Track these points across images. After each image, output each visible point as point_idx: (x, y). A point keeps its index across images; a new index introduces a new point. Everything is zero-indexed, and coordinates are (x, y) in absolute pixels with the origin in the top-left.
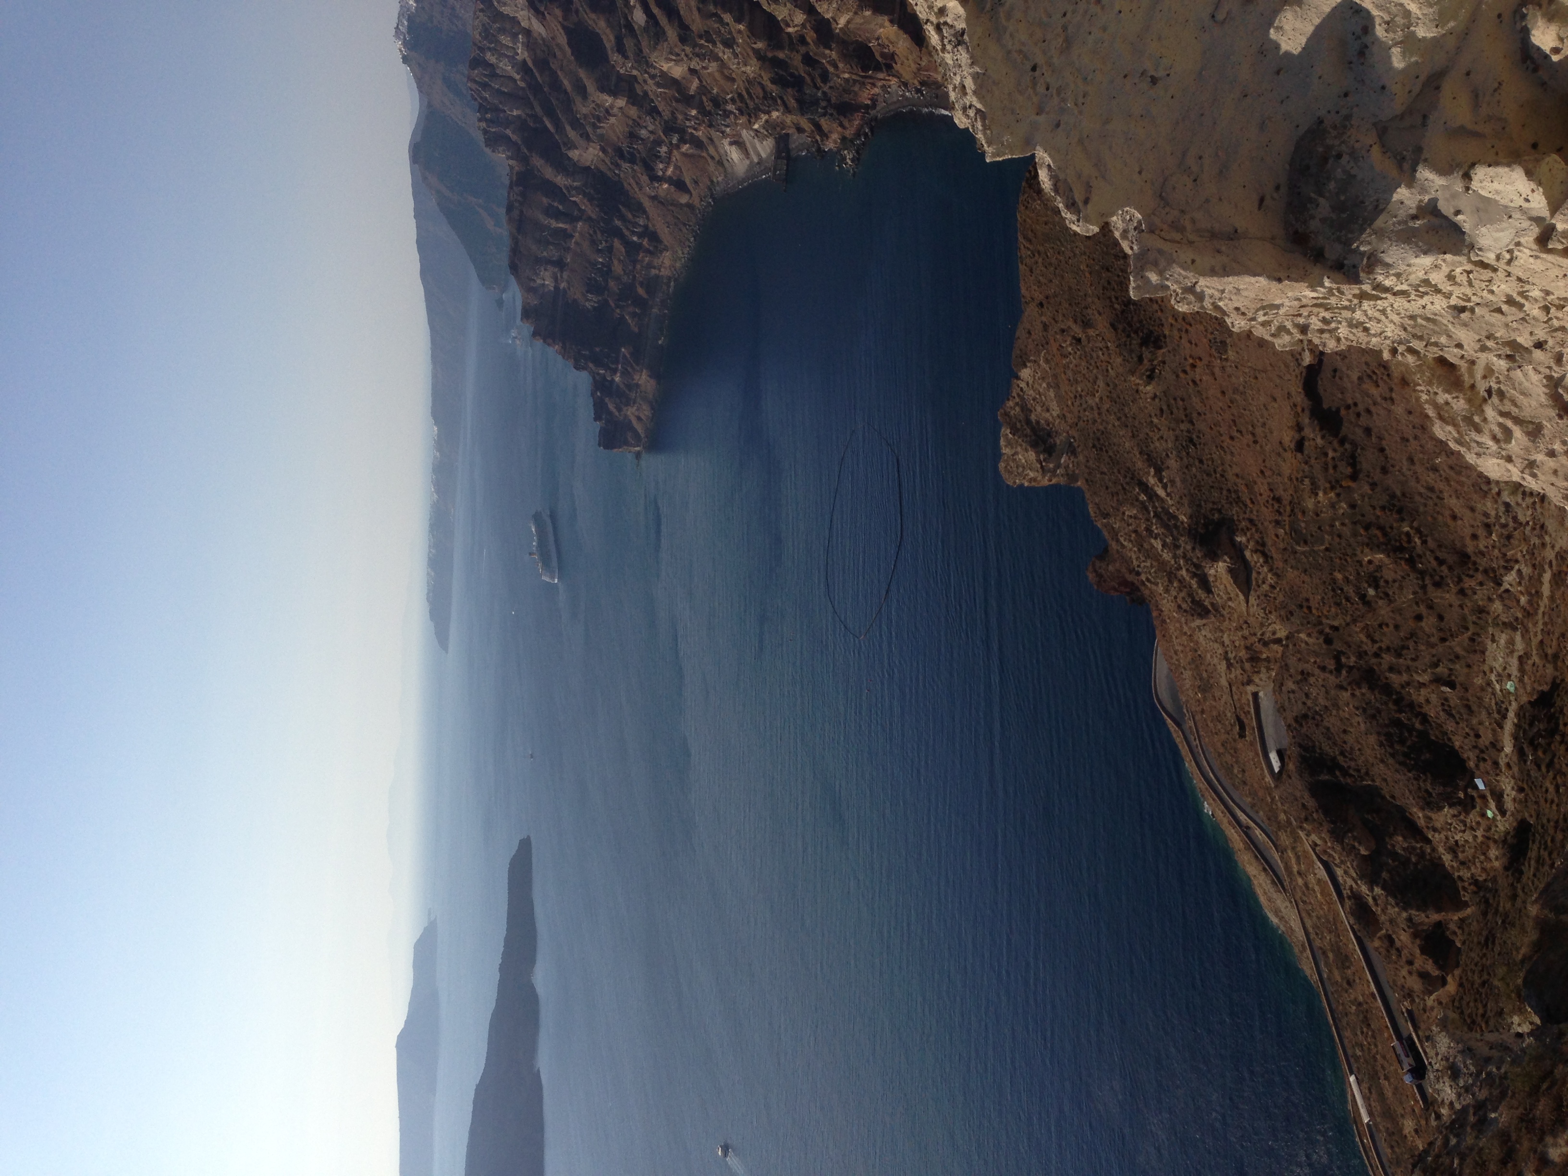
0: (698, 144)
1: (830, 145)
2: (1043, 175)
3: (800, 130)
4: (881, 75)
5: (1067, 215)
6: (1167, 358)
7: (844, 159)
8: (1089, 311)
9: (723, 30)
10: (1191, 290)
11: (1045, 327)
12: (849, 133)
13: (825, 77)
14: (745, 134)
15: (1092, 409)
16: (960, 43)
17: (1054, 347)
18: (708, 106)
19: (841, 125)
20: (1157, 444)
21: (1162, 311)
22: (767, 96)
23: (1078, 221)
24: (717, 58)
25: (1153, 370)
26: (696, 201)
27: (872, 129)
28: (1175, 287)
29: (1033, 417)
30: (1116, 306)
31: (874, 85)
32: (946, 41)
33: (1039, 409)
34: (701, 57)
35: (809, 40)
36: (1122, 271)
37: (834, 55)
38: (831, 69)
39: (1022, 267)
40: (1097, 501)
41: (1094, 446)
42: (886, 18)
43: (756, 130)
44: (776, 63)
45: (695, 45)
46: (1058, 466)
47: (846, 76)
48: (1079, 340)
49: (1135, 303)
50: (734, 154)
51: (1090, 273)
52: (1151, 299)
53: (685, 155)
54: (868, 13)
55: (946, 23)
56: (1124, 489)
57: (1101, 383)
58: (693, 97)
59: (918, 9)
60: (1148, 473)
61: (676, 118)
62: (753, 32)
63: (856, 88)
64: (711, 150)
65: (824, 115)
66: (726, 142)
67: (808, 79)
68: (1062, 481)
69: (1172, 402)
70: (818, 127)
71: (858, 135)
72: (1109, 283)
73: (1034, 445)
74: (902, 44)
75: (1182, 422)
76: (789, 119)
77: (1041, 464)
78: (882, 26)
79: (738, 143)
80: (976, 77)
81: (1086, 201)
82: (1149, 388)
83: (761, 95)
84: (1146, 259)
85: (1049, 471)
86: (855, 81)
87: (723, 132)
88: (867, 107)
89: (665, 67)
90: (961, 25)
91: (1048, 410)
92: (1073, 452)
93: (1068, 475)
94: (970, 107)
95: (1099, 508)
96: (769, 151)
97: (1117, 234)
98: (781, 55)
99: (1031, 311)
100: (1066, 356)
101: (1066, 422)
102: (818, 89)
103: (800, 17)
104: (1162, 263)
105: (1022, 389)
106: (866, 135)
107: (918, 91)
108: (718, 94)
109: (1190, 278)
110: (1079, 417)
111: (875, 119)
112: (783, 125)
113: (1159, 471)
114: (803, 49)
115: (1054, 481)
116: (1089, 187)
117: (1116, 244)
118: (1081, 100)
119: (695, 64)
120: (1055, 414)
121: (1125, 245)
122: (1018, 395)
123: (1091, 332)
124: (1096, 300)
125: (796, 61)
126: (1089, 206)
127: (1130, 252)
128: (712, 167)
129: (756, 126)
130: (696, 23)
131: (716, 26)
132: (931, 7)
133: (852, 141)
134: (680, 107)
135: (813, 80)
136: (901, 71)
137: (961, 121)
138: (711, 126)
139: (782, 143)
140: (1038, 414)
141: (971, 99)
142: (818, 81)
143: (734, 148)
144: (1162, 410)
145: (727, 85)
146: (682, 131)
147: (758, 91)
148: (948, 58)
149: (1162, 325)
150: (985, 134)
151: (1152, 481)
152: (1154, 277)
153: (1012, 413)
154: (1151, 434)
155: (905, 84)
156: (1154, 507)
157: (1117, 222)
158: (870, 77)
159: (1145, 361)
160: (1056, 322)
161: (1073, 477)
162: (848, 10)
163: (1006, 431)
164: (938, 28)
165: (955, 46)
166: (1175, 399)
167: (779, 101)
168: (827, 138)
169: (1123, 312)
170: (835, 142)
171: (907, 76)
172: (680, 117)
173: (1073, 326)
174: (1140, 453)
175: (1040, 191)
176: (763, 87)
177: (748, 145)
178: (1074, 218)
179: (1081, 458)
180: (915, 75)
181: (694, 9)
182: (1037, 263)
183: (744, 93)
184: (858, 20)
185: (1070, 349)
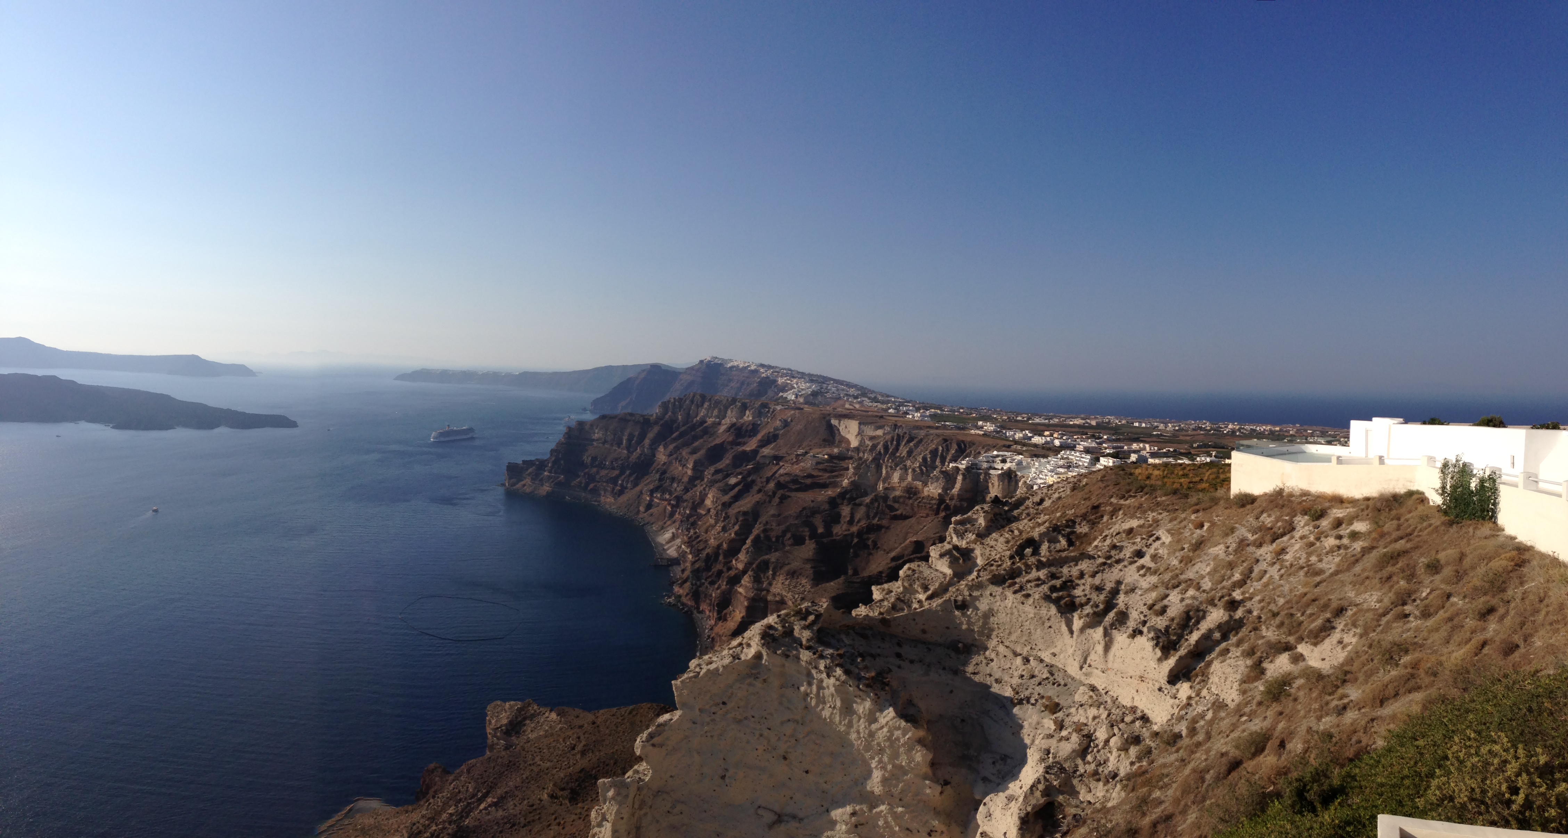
0: (672, 515)
1: (676, 589)
2: (667, 717)
3: (683, 571)
4: (715, 614)
5: (645, 735)
6: (563, 807)
7: (670, 597)
8: (591, 754)
9: (730, 524)
10: (604, 819)
11: (581, 727)
12: (684, 600)
13: (712, 583)
14: (678, 541)
15: (533, 760)
16: (734, 657)
17: (570, 733)
18: (692, 520)
19: (687, 594)
20: (512, 803)
21: (592, 800)
22: (699, 551)
23: (642, 742)
24: (716, 523)
25: (556, 798)
26: (641, 516)
27: (686, 612)
28: (605, 808)
29: (528, 722)
30: (594, 771)
31: (710, 611)
32: (734, 649)
33: (533, 725)
34: (717, 515)
35: (730, 572)
36: (614, 773)
37: (724, 587)
38: (716, 586)
39: (615, 709)
40: (478, 765)
41: (510, 762)
42: (744, 614)
43: (681, 547)
44: (717, 555)
45: (722, 511)
46: (498, 739)
47: (714, 595)
48: (573, 749)
49: (596, 783)
50: (668, 535)
51: (613, 753)
52: (598, 793)
53: (665, 508)
54: (746, 603)
55: (743, 648)
56: (485, 782)
57: (549, 764)
58: (696, 511)
59: (748, 632)
60: (494, 798)
61: (684, 502)
62: (732, 541)
63: (708, 601)
64: (669, 523)
65: (692, 584)
66: (674, 530)
67: (710, 574)
68: (489, 742)
69: (538, 812)
70: (685, 581)
71: (683, 604)
72: (607, 765)
73: (511, 723)
74: (732, 624)
75: (525, 819)
76: (688, 564)
77: (500, 727)
78: (740, 612)
79: (674, 538)
80: (717, 669)
81: (653, 745)
82: (546, 795)
83: (700, 548)
84: (622, 787)
85: (495, 733)
86: (711, 600)
87: (679, 528)
88: (698, 608)
89: (710, 496)
90: (743, 657)
91: (532, 731)
92: (507, 748)
93: (493, 745)
94: (701, 668)
95: (473, 766)
96: (671, 554)
97: (636, 767)
98: (721, 558)
99: (590, 717)
100: (564, 740)
101: (525, 743)
102: (706, 580)
103: (740, 566)
104: (619, 798)
105: (544, 714)
106: (683, 609)
107: (709, 636)
108: (698, 525)
109: (611, 817)
110: (528, 752)
111: (692, 613)
112: (685, 562)
113: (495, 804)
114: (725, 569)
115: (489, 736)
116: (661, 746)
117: (631, 767)
118: (709, 734)
119: (713, 512)
120: (530, 736)
121: (630, 773)
122: (540, 712)
123: (579, 756)
124: (597, 758)
125: (719, 567)
126: (651, 748)
127: (626, 776)
128: (661, 523)
129: (683, 546)
130: (733, 511)
131: (732, 522)
132: (750, 639)
133: (679, 601)
134: (690, 505)
135: (710, 576)
136: (718, 626)
137: (693, 663)
138: (682, 521)
139: (675, 562)
140: (530, 725)
141: (705, 668)
142: (710, 580)
143: (671, 535)
144: (533, 805)
145: (703, 529)
146: (677, 506)
147: (701, 546)
148: (725, 652)
149: (583, 802)
150: (687, 678)
151: (489, 800)
152: (611, 793)
153: (530, 708)
154: (518, 799)
155: (712, 629)
156: (474, 803)
157: (643, 766)
158: (714, 609)
159: (562, 793)
160: (584, 734)
161: (492, 748)
162: (746, 593)
163: (519, 704)
164: (740, 644)
165: (732, 655)
166: (540, 814)
167: (697, 558)
168: (680, 587)
169: (591, 775)
170: (678, 592)
171: (716, 629)
172: (685, 504)
173: (582, 745)
174: (506, 792)
175: (658, 715)
176: (703, 549)
177: (673, 543)
178: (644, 739)
179: (503, 753)
180: (717, 634)
181: (738, 510)
182: (618, 718)
183: (700, 539)
184: (742, 599)
185: (568, 743)
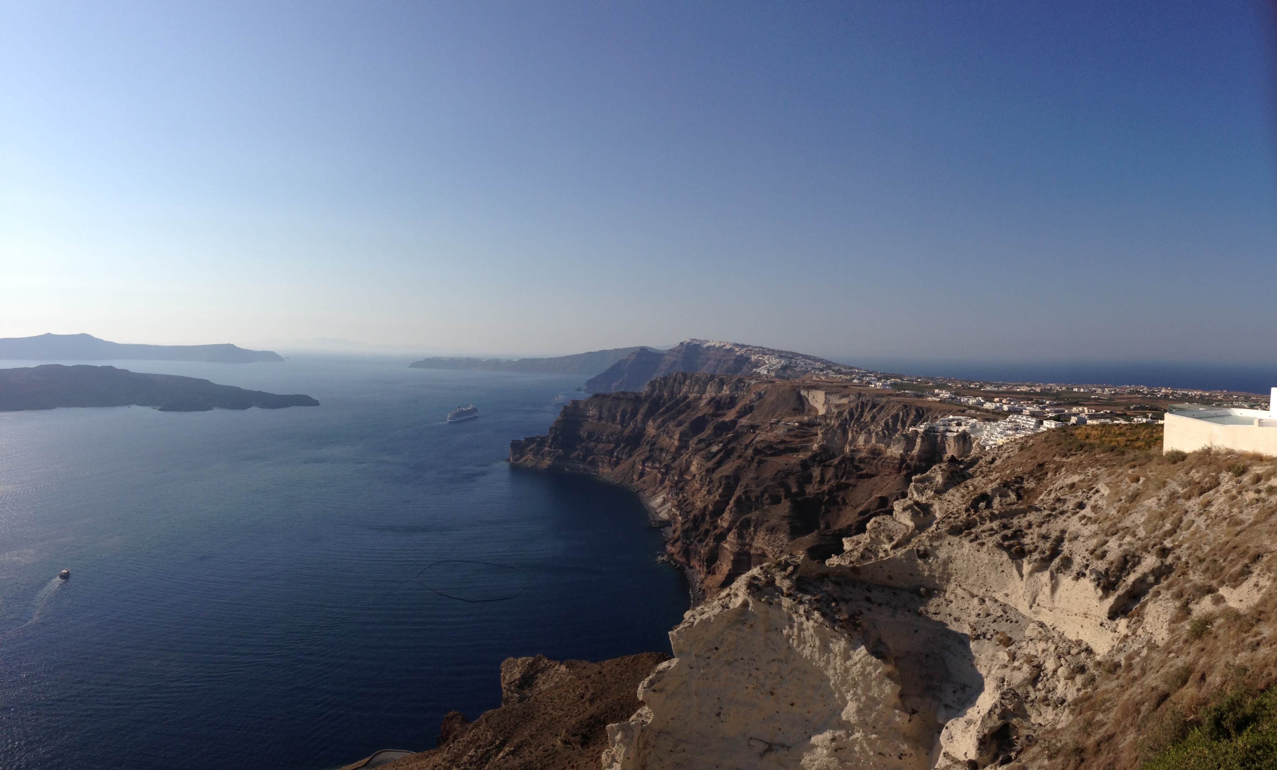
0: (662, 481)
1: (669, 548)
2: (665, 664)
3: (674, 531)
4: (705, 569)
5: (646, 682)
6: (576, 751)
7: (663, 556)
8: (599, 701)
9: (715, 488)
10: (614, 760)
11: (588, 677)
12: (676, 557)
13: (701, 541)
14: (669, 505)
15: (545, 709)
16: (723, 607)
17: (578, 683)
18: (680, 485)
19: (679, 552)
20: (527, 751)
21: (602, 744)
22: (688, 513)
23: (644, 688)
24: (701, 487)
25: (569, 743)
26: (635, 483)
27: (679, 568)
28: (614, 750)
29: (539, 675)
30: (603, 717)
31: (700, 566)
32: (723, 600)
33: (544, 678)
34: (701, 480)
35: (716, 531)
36: (621, 717)
37: (711, 544)
38: (704, 544)
39: (619, 659)
40: (495, 716)
41: (524, 713)
42: (731, 567)
43: (671, 510)
44: (703, 516)
45: (706, 476)
46: (512, 692)
47: (702, 552)
48: (582, 697)
49: (605, 727)
50: (659, 500)
51: (618, 699)
52: (607, 736)
53: (656, 475)
54: (732, 558)
55: (731, 598)
56: (502, 730)
57: (561, 713)
58: (683, 477)
59: (735, 583)
60: (510, 747)
61: (672, 470)
62: (716, 503)
63: (698, 557)
64: (660, 489)
65: (683, 543)
66: (664, 495)
67: (698, 533)
68: (505, 696)
69: (552, 756)
70: (676, 541)
71: (676, 561)
72: (614, 710)
73: (523, 677)
74: (720, 577)
75: (541, 764)
76: (679, 525)
77: (513, 682)
78: (727, 566)
79: (665, 501)
80: (709, 619)
81: (654, 691)
82: (559, 742)
83: (688, 510)
84: (627, 730)
85: (510, 687)
86: (700, 556)
87: (669, 493)
88: (689, 564)
89: (695, 463)
90: (731, 606)
91: (543, 683)
92: (521, 700)
93: (508, 698)
94: (695, 619)
95: (491, 716)
96: (663, 517)
97: (639, 711)
98: (707, 518)
99: (596, 667)
100: (573, 691)
101: (538, 694)
102: (694, 538)
103: (725, 525)
104: (627, 741)
105: (554, 667)
106: (676, 565)
107: (700, 589)
108: (685, 489)
109: (620, 758)
110: (541, 702)
111: (684, 569)
112: (675, 523)
113: (512, 753)
114: (711, 528)
115: (504, 690)
116: (661, 691)
117: (635, 711)
118: (705, 677)
119: (698, 477)
120: (542, 687)
121: (634, 717)
122: (551, 665)
123: (587, 704)
124: (605, 704)
125: (706, 526)
126: (652, 693)
127: (630, 720)
128: (652, 489)
129: (673, 509)
130: (716, 476)
131: (716, 485)
132: (737, 589)
133: (672, 559)
134: (678, 472)
135: (699, 535)
136: (708, 579)
137: (687, 615)
138: (671, 487)
139: (667, 523)
140: (541, 677)
141: (698, 618)
142: (698, 538)
143: (662, 499)
144: (547, 751)
145: (690, 493)
146: (666, 473)
147: (689, 509)
148: (716, 603)
149: (594, 745)
150: (682, 629)
151: (507, 749)
152: (618, 737)
153: (541, 662)
154: (533, 746)
155: (702, 582)
156: (492, 751)
157: (645, 711)
158: (703, 564)
159: (573, 738)
160: (591, 683)
161: (507, 701)
162: (731, 548)
163: (531, 660)
164: (729, 595)
165: (721, 605)
166: (553, 758)
167: (686, 520)
168: (672, 546)
169: (600, 721)
170: (671, 550)
171: (707, 582)
172: (673, 472)
173: (590, 693)
174: (522, 741)
175: (658, 663)
176: (691, 511)
177: (665, 506)
178: (645, 686)
179: (518, 705)
180: (707, 586)
181: (721, 474)
182: (622, 667)
183: (688, 502)
184: (728, 553)
185: (578, 693)
